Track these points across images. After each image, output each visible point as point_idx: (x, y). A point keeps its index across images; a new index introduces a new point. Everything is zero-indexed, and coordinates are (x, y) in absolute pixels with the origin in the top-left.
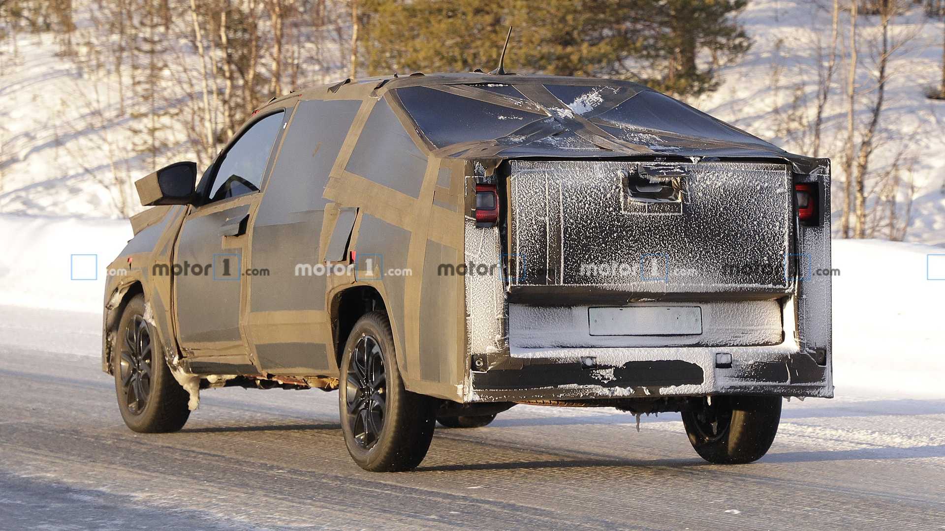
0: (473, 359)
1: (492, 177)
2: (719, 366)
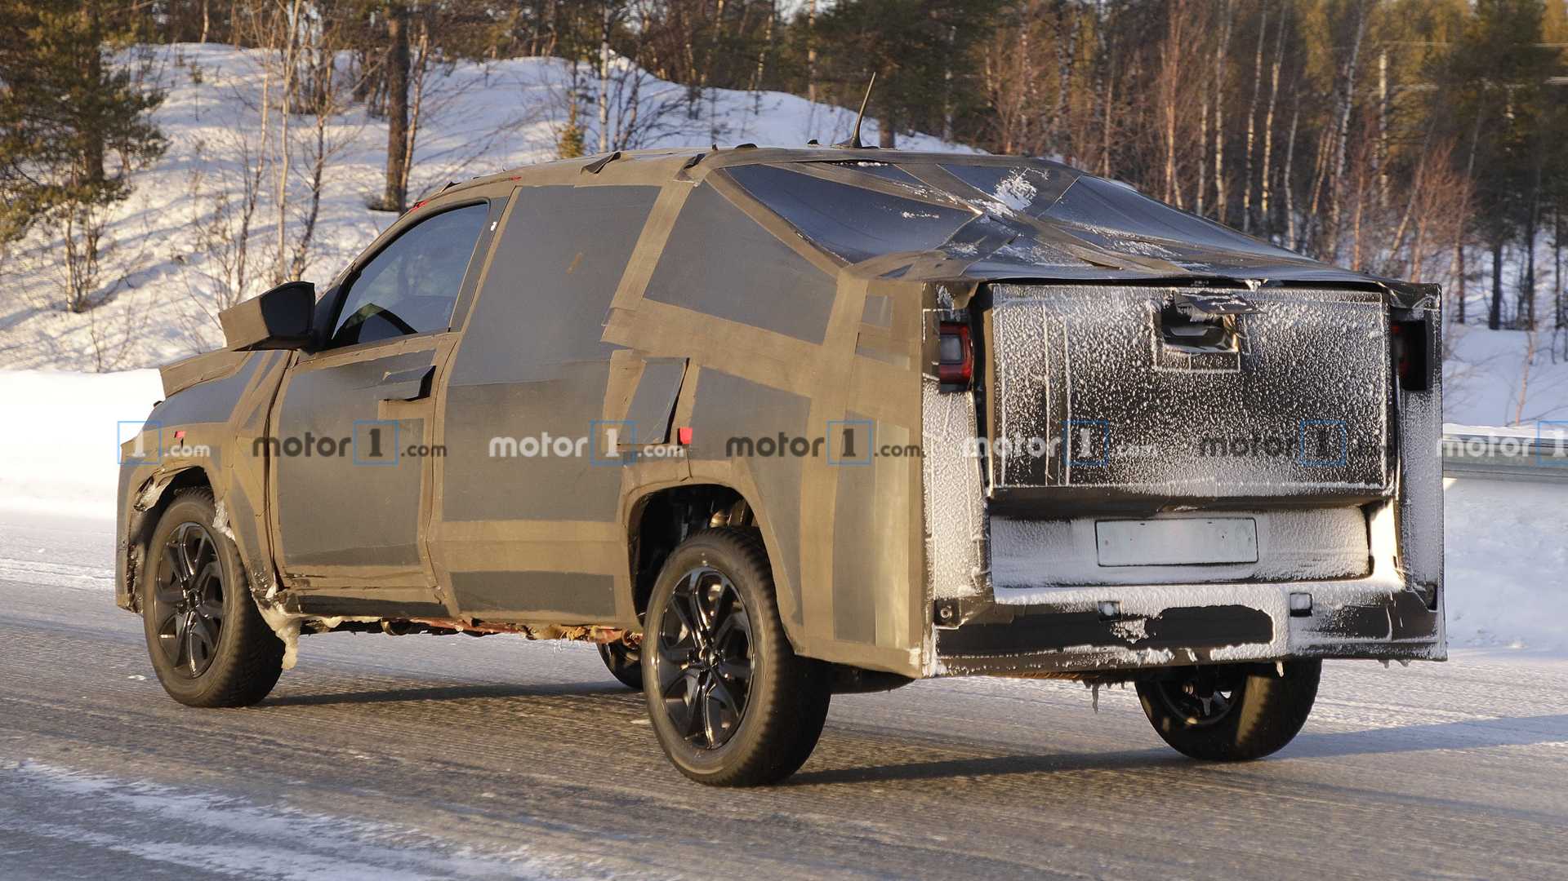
0: (938, 605)
1: (961, 311)
2: (1295, 613)
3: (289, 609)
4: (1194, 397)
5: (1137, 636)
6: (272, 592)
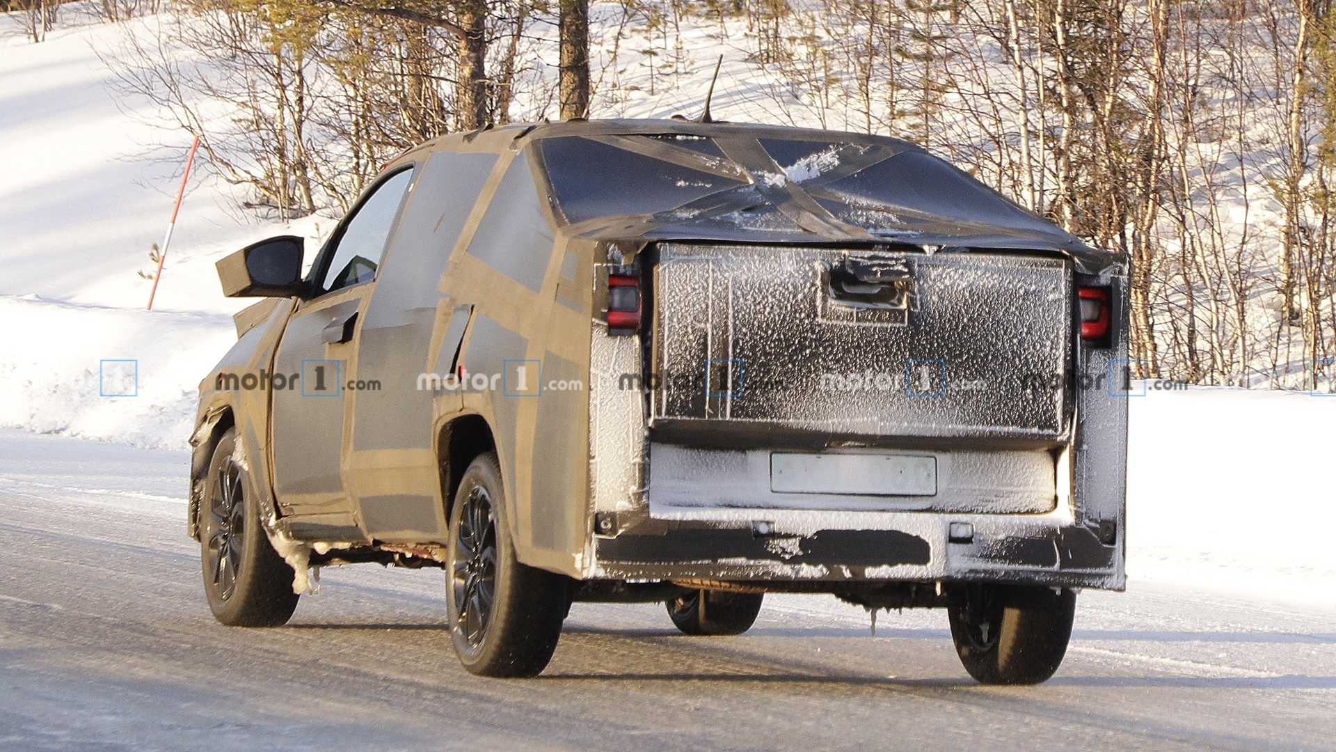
0: (598, 519)
1: (632, 266)
2: (953, 540)
4: (859, 346)
5: (791, 553)
6: (274, 520)
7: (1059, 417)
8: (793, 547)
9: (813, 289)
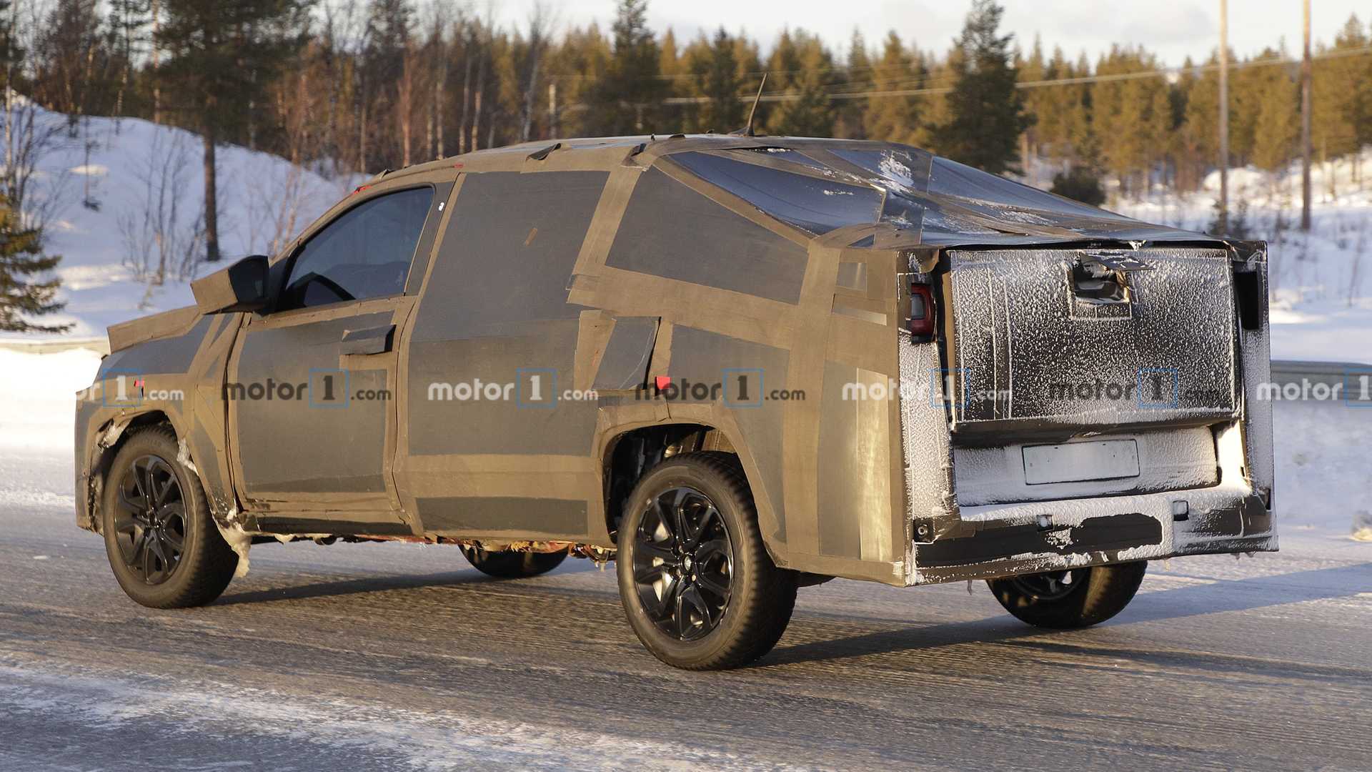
0: (916, 524)
1: (925, 274)
2: (1178, 518)
3: (246, 529)
4: (1100, 341)
5: (1065, 543)
6: (232, 513)
7: (1233, 395)
8: (1065, 536)
9: (1064, 288)
